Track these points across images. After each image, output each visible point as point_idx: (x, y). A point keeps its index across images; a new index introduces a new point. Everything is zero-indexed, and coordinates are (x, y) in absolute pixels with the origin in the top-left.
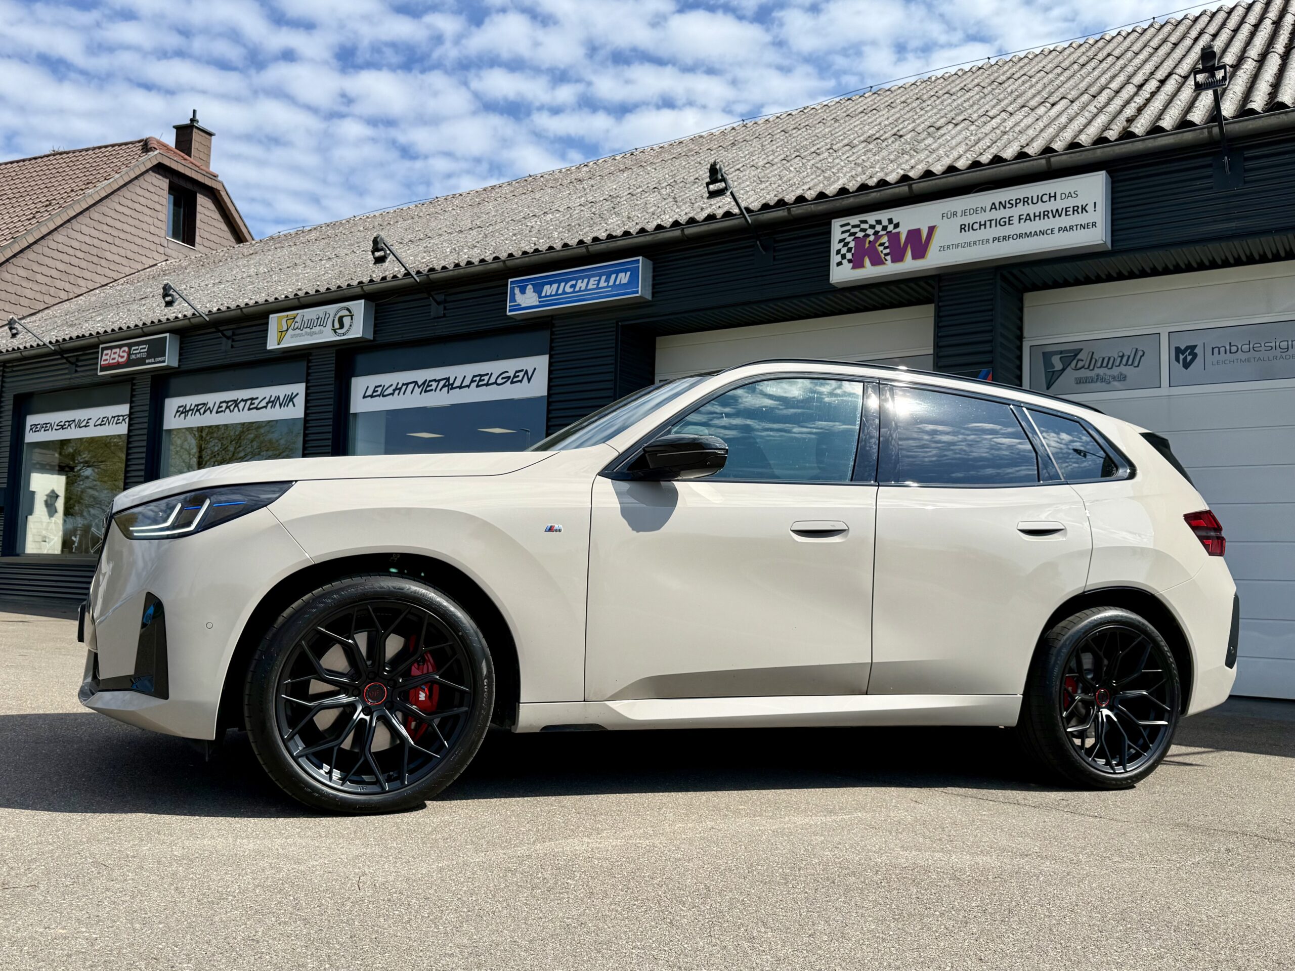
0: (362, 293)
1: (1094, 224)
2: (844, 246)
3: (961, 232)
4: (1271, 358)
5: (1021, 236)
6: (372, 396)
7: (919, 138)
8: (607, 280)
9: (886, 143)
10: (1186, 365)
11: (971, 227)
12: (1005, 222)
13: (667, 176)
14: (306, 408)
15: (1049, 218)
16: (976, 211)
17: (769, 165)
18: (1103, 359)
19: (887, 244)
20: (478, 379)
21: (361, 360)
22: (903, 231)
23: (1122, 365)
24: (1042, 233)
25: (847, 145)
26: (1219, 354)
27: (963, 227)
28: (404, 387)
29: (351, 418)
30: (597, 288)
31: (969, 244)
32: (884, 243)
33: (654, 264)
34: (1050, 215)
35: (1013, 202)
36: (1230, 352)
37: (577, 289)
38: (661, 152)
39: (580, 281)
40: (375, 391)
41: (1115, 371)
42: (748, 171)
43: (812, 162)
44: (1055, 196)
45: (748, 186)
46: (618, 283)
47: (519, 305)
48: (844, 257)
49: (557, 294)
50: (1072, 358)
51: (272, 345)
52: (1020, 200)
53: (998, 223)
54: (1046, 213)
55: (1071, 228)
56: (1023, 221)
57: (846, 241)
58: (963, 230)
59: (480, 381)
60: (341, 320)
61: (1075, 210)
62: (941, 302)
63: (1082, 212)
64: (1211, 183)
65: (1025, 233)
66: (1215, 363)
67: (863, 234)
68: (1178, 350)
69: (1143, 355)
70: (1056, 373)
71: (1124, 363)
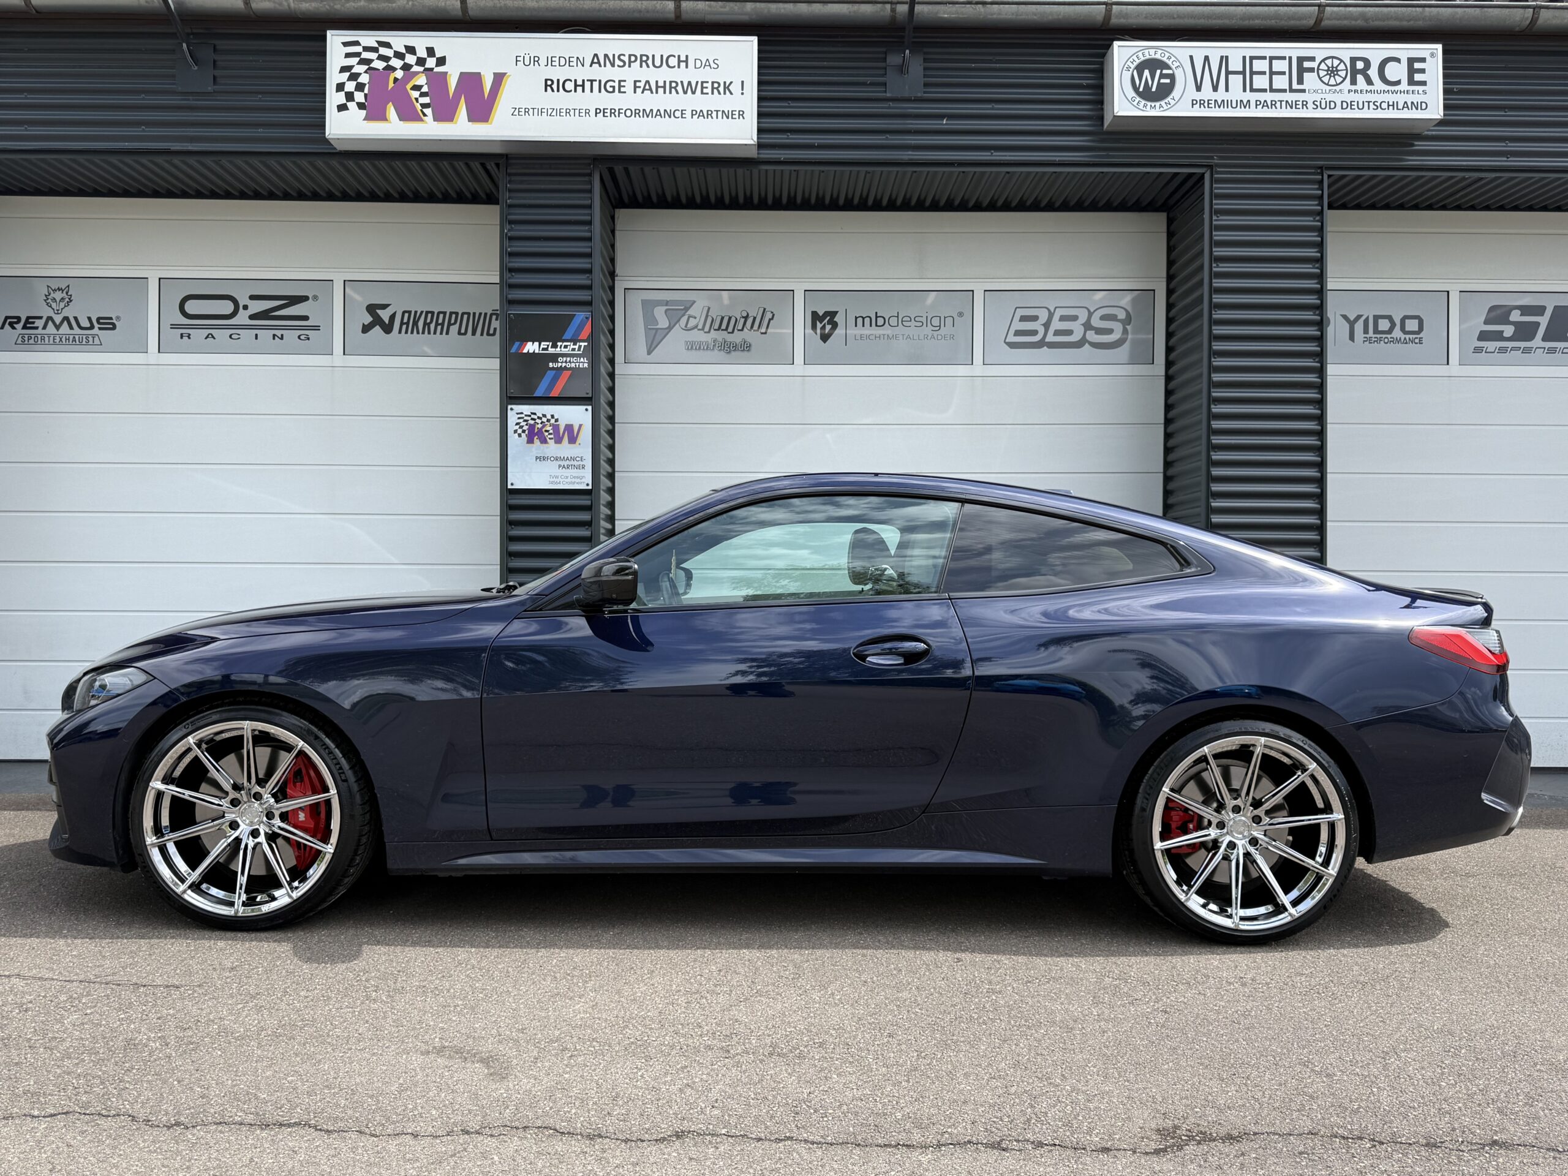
1: (741, 114)
2: (348, 80)
3: (546, 90)
4: (921, 338)
5: (636, 113)
10: (825, 337)
11: (562, 86)
12: (614, 87)
15: (677, 93)
16: (568, 62)
18: (722, 318)
19: (425, 89)
22: (452, 72)
23: (745, 330)
24: (669, 114)
26: (863, 325)
27: (549, 83)
31: (559, 113)
32: (422, 86)
34: (679, 88)
35: (626, 59)
36: (877, 325)
41: (737, 337)
44: (686, 61)
48: (350, 97)
50: (682, 313)
52: (636, 56)
53: (603, 86)
54: (674, 85)
55: (709, 114)
56: (641, 90)
57: (353, 71)
58: (549, 88)
61: (715, 87)
62: (509, 199)
63: (725, 93)
64: (885, 84)
65: (644, 110)
66: (858, 337)
67: (386, 64)
68: (814, 314)
69: (772, 319)
70: (659, 331)
71: (749, 327)
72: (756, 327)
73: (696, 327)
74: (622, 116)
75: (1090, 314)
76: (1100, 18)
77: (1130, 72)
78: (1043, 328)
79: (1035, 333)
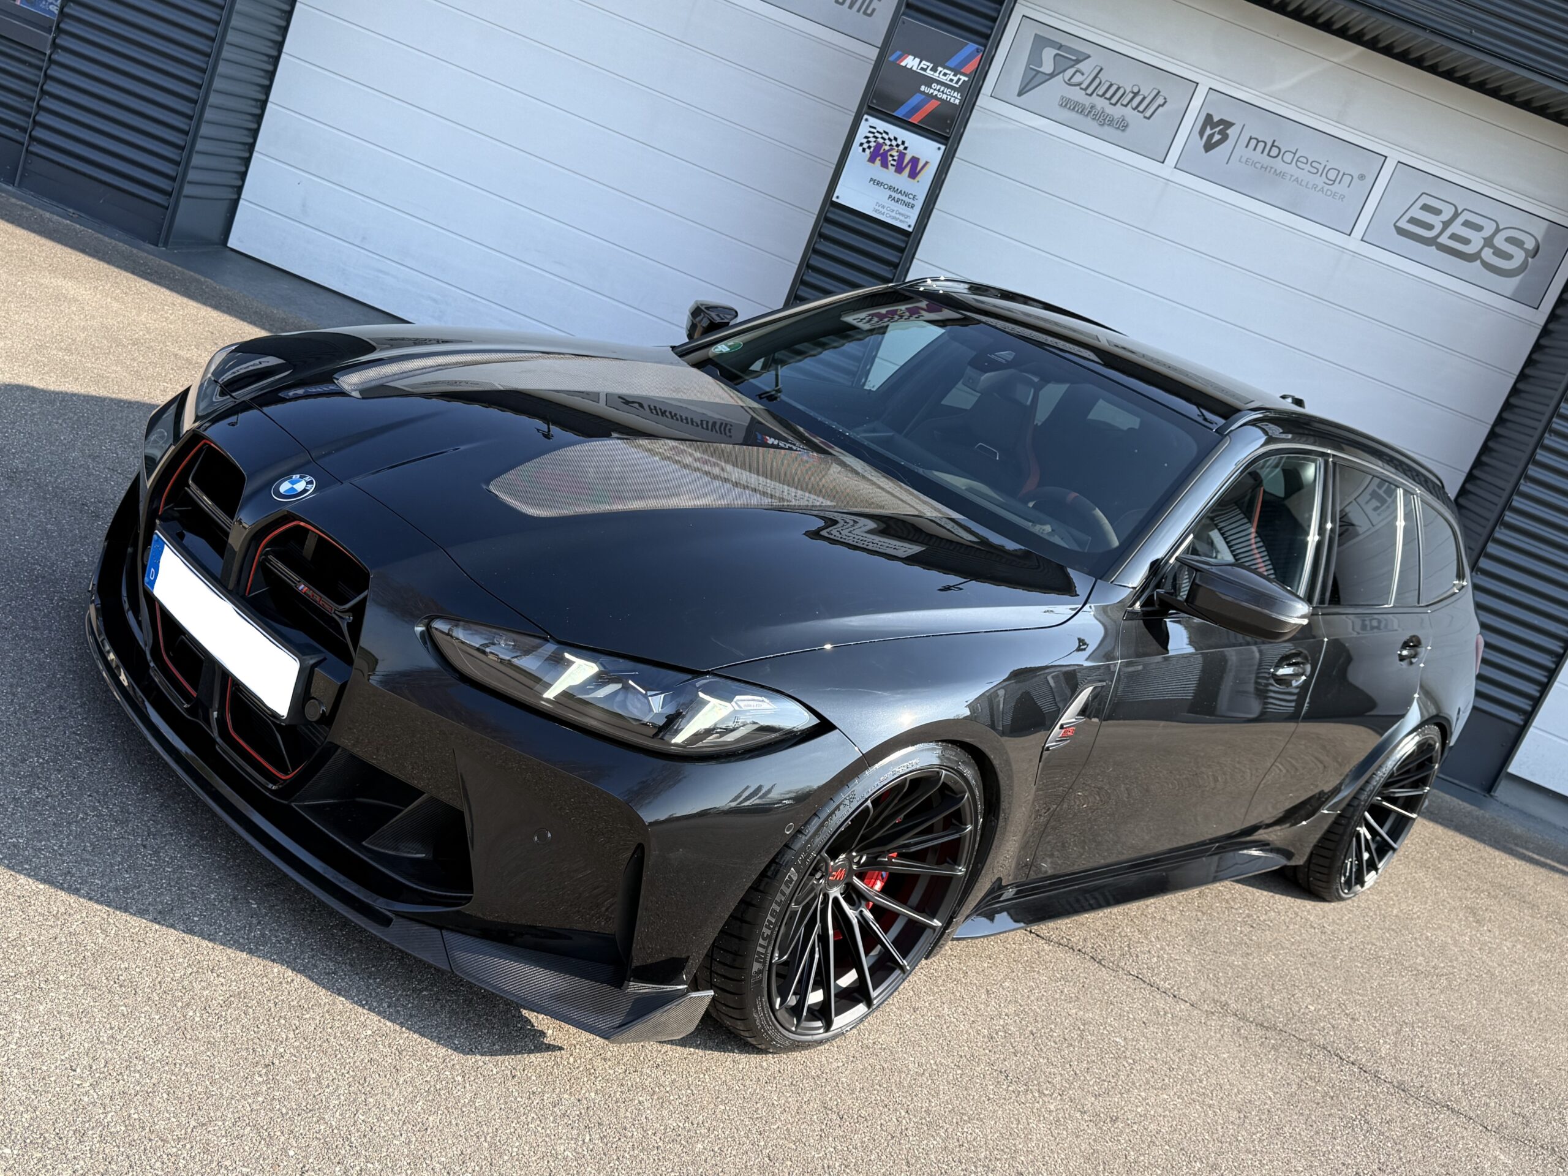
4: (1310, 186)
10: (1209, 146)
23: (1129, 106)
26: (1255, 149)
36: (1268, 155)
41: (1117, 112)
50: (1073, 63)
66: (1244, 160)
68: (1209, 117)
69: (1162, 105)
70: (1040, 74)
71: (1134, 106)
72: (1141, 108)
73: (1079, 84)
75: (1498, 230)
78: (1441, 225)
79: (1430, 227)
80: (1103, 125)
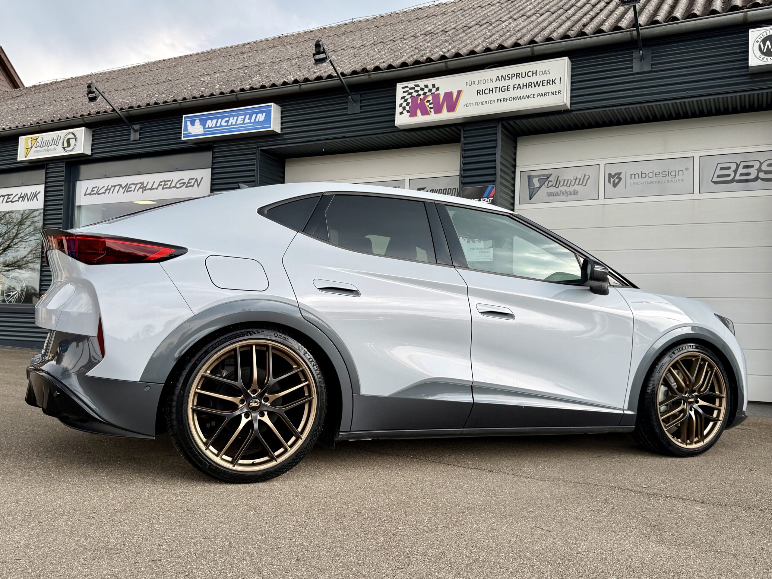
0: (82, 122)
1: (559, 92)
2: (404, 102)
3: (477, 94)
5: (514, 99)
6: (90, 194)
7: (457, 33)
8: (250, 118)
9: (436, 36)
10: (615, 185)
11: (484, 92)
12: (505, 89)
13: (298, 52)
14: (45, 201)
15: (532, 87)
16: (487, 81)
17: (363, 47)
18: (565, 180)
19: (431, 101)
20: (163, 183)
21: (84, 169)
22: (442, 93)
23: (575, 184)
24: (528, 97)
25: (413, 36)
26: (635, 178)
27: (479, 91)
28: (113, 188)
29: (76, 209)
30: (243, 123)
31: (482, 103)
32: (430, 101)
33: (282, 109)
34: (533, 85)
35: (510, 76)
36: (642, 178)
37: (230, 124)
38: (299, 37)
39: (231, 118)
40: (92, 191)
41: (571, 189)
42: (349, 50)
43: (389, 46)
44: (536, 73)
45: (347, 59)
46: (257, 120)
47: (190, 133)
48: (404, 108)
49: (216, 127)
50: (545, 180)
51: (21, 157)
52: (514, 74)
53: (501, 90)
54: (530, 84)
55: (545, 94)
56: (516, 88)
57: (406, 98)
58: (479, 94)
59: (164, 185)
60: (68, 141)
61: (548, 82)
62: (465, 140)
63: (552, 84)
64: (632, 67)
65: (517, 97)
66: (632, 184)
67: (417, 94)
68: (610, 175)
69: (589, 179)
70: (535, 189)
71: (577, 184)
72: (580, 183)
73: (552, 186)
74: (508, 101)
75: (761, 164)
76: (742, 18)
77: (758, 44)
78: (733, 173)
79: (729, 175)
80: (568, 196)
